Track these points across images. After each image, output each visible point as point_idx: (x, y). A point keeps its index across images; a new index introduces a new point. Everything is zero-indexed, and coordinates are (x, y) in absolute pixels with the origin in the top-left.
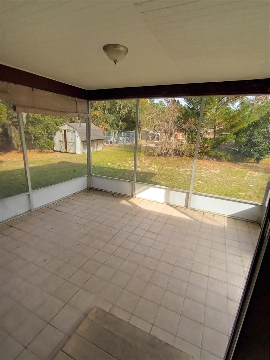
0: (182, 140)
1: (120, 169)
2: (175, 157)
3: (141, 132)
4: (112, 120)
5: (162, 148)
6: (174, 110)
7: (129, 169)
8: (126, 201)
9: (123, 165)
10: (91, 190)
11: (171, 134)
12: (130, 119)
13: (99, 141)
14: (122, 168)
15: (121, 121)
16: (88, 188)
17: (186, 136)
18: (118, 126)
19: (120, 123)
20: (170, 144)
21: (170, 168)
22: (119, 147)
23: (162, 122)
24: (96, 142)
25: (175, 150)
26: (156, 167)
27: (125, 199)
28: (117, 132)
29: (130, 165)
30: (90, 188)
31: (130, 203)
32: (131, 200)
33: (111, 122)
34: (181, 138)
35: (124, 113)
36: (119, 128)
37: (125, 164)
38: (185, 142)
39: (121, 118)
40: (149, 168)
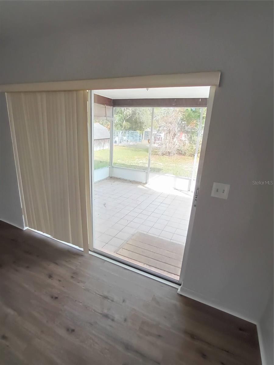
0: (185, 140)
1: (131, 165)
2: (178, 156)
3: (144, 133)
4: (117, 120)
5: (166, 147)
6: (178, 113)
7: (138, 165)
8: (142, 186)
9: (131, 162)
10: (111, 178)
11: (175, 135)
12: (133, 120)
13: (105, 140)
14: (132, 164)
15: (124, 121)
16: (109, 177)
17: (188, 137)
18: (121, 126)
19: (124, 123)
20: (174, 144)
21: (174, 165)
22: (124, 146)
23: (166, 123)
24: (103, 141)
25: (178, 149)
26: (161, 164)
27: (141, 185)
28: (121, 132)
29: (138, 162)
30: (111, 177)
31: (145, 187)
32: (146, 185)
33: (115, 122)
34: (183, 138)
35: (128, 113)
36: (123, 128)
37: (134, 161)
38: (187, 142)
39: (125, 119)
40: (156, 165)
